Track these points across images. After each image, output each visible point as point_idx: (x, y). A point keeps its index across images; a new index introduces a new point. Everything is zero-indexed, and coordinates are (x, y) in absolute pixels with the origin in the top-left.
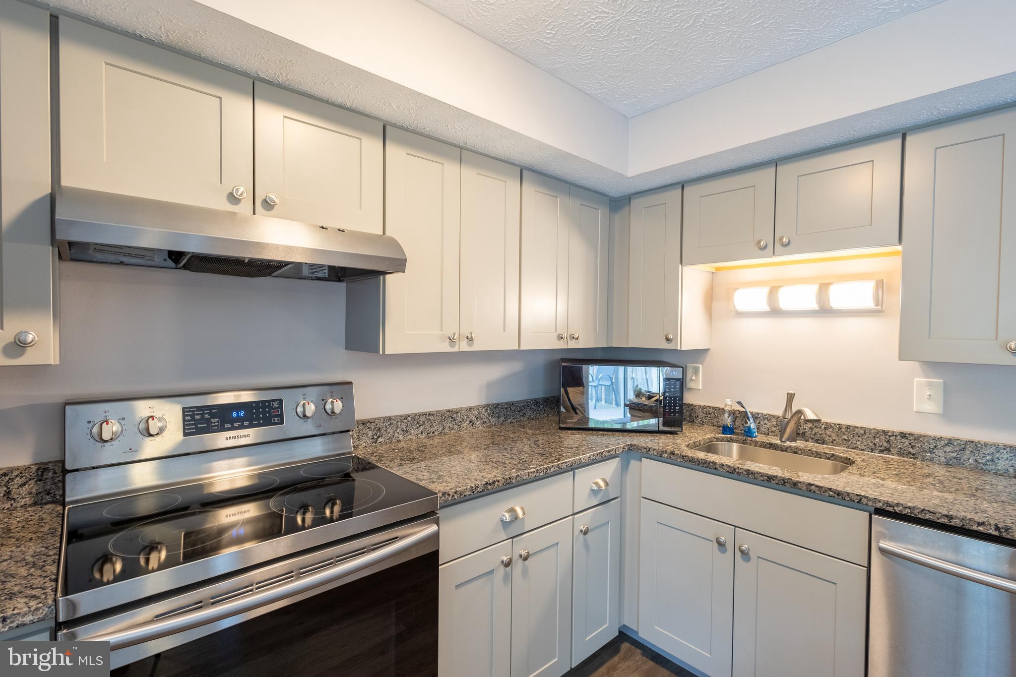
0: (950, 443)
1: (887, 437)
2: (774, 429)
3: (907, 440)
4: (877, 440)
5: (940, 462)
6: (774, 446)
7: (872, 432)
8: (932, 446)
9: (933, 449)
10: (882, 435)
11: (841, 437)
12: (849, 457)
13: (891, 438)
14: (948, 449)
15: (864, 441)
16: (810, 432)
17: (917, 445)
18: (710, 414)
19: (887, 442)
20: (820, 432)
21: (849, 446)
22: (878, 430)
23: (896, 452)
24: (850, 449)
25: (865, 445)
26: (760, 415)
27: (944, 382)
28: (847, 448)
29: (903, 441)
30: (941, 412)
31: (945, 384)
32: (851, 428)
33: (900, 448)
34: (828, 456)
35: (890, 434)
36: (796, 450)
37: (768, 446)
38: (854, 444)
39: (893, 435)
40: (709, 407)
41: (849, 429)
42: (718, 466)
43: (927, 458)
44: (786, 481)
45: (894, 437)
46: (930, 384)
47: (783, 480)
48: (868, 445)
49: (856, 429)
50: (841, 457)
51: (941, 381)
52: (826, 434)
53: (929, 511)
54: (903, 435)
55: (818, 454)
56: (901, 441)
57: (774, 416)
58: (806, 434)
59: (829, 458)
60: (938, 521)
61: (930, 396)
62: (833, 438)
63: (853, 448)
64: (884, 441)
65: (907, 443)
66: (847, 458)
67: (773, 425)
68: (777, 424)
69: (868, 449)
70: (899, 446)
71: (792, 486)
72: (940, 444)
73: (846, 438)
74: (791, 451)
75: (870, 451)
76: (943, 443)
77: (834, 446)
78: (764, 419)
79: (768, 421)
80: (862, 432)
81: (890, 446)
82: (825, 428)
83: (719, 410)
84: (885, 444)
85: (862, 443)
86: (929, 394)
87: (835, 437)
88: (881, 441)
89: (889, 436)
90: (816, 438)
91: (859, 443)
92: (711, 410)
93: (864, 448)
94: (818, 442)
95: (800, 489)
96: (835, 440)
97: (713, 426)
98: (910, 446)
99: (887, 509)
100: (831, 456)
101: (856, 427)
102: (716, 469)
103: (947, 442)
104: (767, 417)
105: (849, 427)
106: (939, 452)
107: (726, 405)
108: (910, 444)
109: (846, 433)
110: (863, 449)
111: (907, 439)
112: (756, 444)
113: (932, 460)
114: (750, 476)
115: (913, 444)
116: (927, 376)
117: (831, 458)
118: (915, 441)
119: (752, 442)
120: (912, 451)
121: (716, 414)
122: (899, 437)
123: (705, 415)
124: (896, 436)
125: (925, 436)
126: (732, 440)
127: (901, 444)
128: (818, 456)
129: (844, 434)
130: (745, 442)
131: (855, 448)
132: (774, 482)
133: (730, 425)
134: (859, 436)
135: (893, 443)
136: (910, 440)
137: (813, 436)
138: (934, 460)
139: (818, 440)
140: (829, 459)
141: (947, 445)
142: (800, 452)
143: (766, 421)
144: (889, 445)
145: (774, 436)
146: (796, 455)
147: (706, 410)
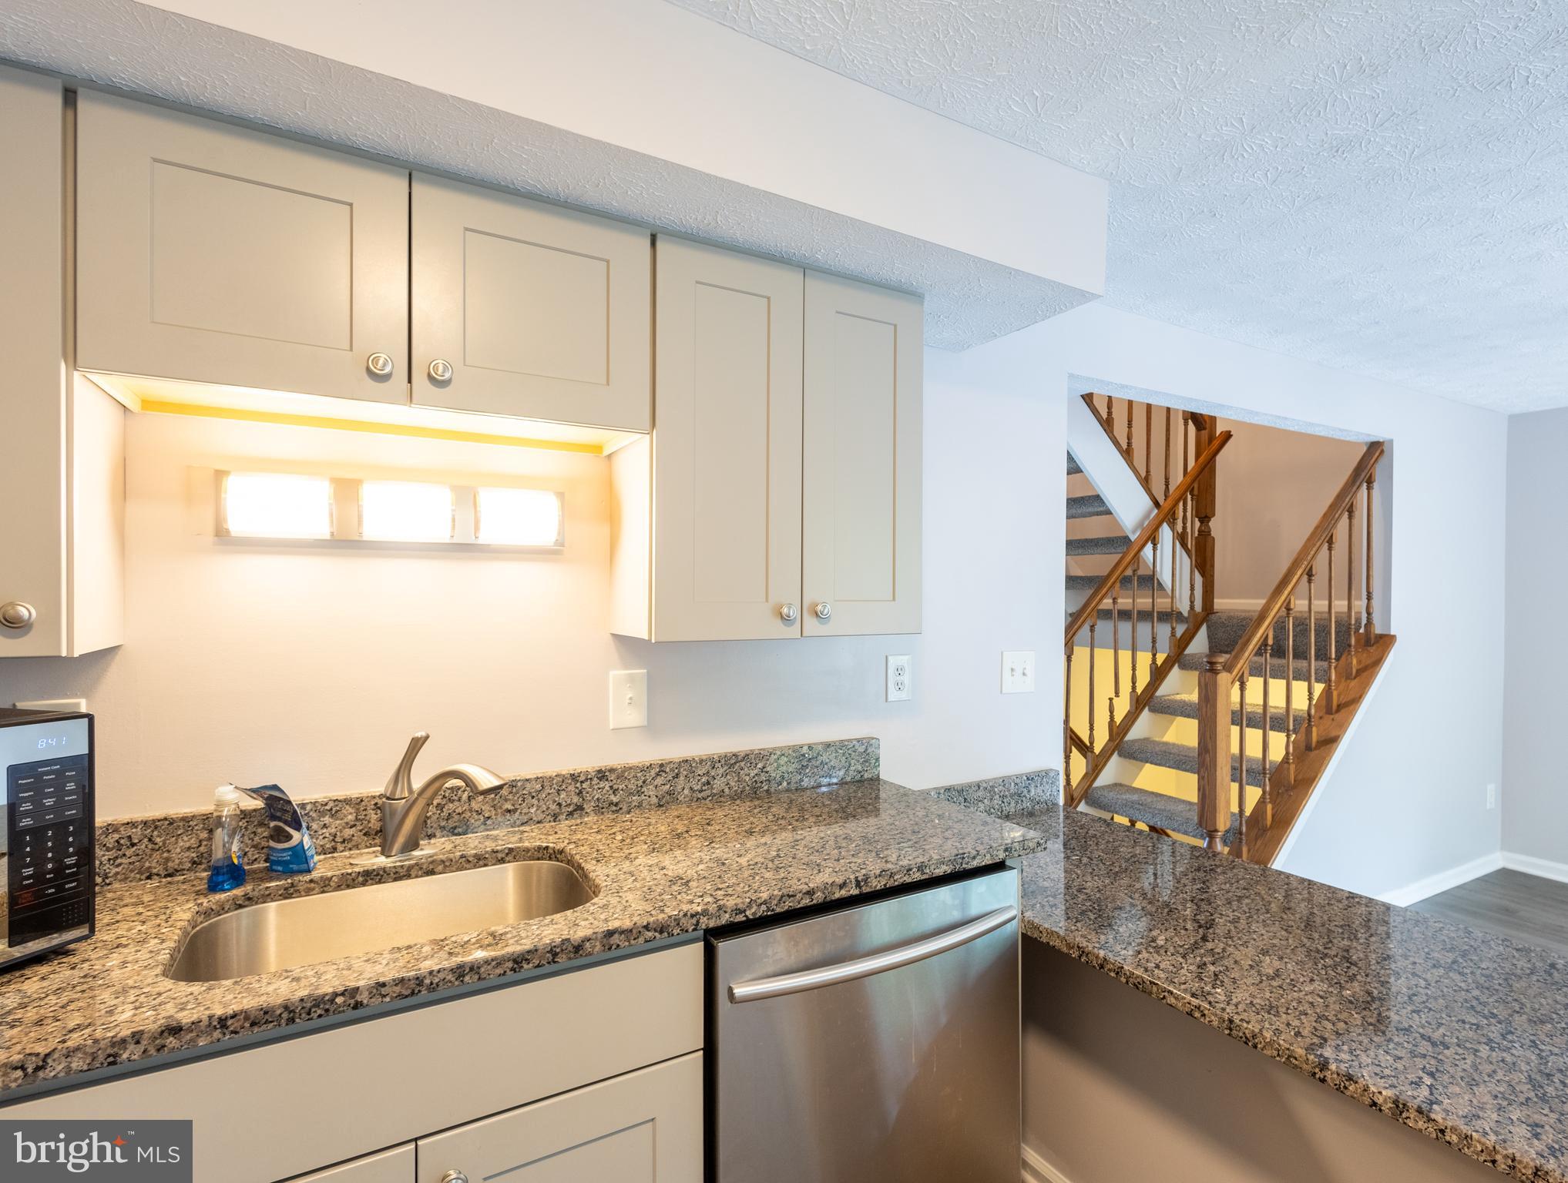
0: (663, 771)
1: (578, 785)
2: (348, 832)
3: (607, 783)
4: (562, 796)
5: (651, 805)
6: (378, 875)
7: (554, 782)
8: (640, 783)
9: (641, 786)
10: (571, 784)
11: (501, 808)
12: (544, 845)
13: (584, 786)
14: (659, 781)
15: (542, 803)
16: (437, 816)
17: (621, 787)
18: (133, 845)
19: (578, 794)
20: (459, 810)
21: (515, 822)
22: (564, 776)
23: (592, 808)
24: (519, 827)
25: (544, 811)
26: (309, 807)
27: (648, 672)
28: (512, 827)
29: (601, 786)
30: (646, 723)
31: (649, 676)
32: (519, 784)
33: (598, 799)
34: (500, 856)
35: (582, 778)
36: (431, 867)
37: (361, 879)
38: (525, 814)
39: (587, 780)
40: (132, 824)
41: (515, 787)
42: (363, 997)
43: (634, 804)
44: (558, 950)
45: (589, 782)
46: (631, 679)
47: (551, 951)
48: (548, 808)
49: (528, 785)
50: (527, 850)
51: (645, 671)
52: (471, 810)
53: (788, 895)
54: (602, 775)
55: (479, 859)
56: (598, 786)
57: (347, 801)
58: (429, 822)
59: (502, 858)
60: (799, 906)
61: (631, 699)
62: (486, 815)
63: (522, 824)
64: (573, 793)
65: (607, 788)
66: (540, 848)
67: (347, 823)
68: (357, 819)
69: (550, 816)
70: (596, 797)
71: (572, 955)
72: (650, 776)
73: (510, 807)
74: (420, 873)
75: (552, 820)
76: (653, 773)
77: (487, 830)
78: (322, 814)
79: (332, 816)
80: (538, 787)
81: (583, 800)
82: (469, 797)
83: (171, 824)
84: (576, 799)
85: (539, 807)
86: (630, 695)
87: (490, 811)
88: (569, 797)
89: (582, 782)
90: (451, 823)
91: (533, 810)
92: (136, 833)
93: (541, 817)
94: (456, 831)
95: (590, 954)
96: (489, 818)
97: (149, 878)
98: (611, 792)
99: (736, 921)
100: (507, 854)
101: (527, 780)
102: (358, 1005)
103: (658, 770)
104: (328, 807)
105: (514, 784)
106: (649, 790)
107: (220, 805)
108: (611, 787)
109: (510, 797)
110: (540, 819)
111: (607, 780)
112: (325, 885)
113: (640, 806)
114: (467, 979)
115: (615, 787)
116: (626, 667)
117: (507, 859)
118: (619, 781)
119: (312, 885)
120: (615, 799)
121: (158, 840)
122: (595, 779)
123: (112, 854)
124: (591, 779)
125: (631, 768)
126: (249, 899)
127: (599, 791)
128: (481, 863)
129: (506, 800)
130: (292, 890)
131: (526, 823)
132: (531, 965)
133: (239, 857)
134: (533, 797)
135: (588, 793)
136: (612, 781)
137: (443, 824)
138: (644, 805)
139: (455, 828)
140: (502, 861)
141: (658, 775)
142: (440, 868)
143: (327, 819)
144: (581, 799)
145: (350, 849)
146: (434, 877)
147: (116, 836)
